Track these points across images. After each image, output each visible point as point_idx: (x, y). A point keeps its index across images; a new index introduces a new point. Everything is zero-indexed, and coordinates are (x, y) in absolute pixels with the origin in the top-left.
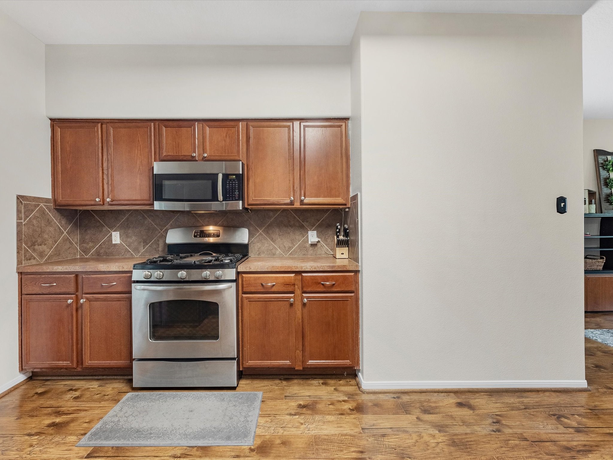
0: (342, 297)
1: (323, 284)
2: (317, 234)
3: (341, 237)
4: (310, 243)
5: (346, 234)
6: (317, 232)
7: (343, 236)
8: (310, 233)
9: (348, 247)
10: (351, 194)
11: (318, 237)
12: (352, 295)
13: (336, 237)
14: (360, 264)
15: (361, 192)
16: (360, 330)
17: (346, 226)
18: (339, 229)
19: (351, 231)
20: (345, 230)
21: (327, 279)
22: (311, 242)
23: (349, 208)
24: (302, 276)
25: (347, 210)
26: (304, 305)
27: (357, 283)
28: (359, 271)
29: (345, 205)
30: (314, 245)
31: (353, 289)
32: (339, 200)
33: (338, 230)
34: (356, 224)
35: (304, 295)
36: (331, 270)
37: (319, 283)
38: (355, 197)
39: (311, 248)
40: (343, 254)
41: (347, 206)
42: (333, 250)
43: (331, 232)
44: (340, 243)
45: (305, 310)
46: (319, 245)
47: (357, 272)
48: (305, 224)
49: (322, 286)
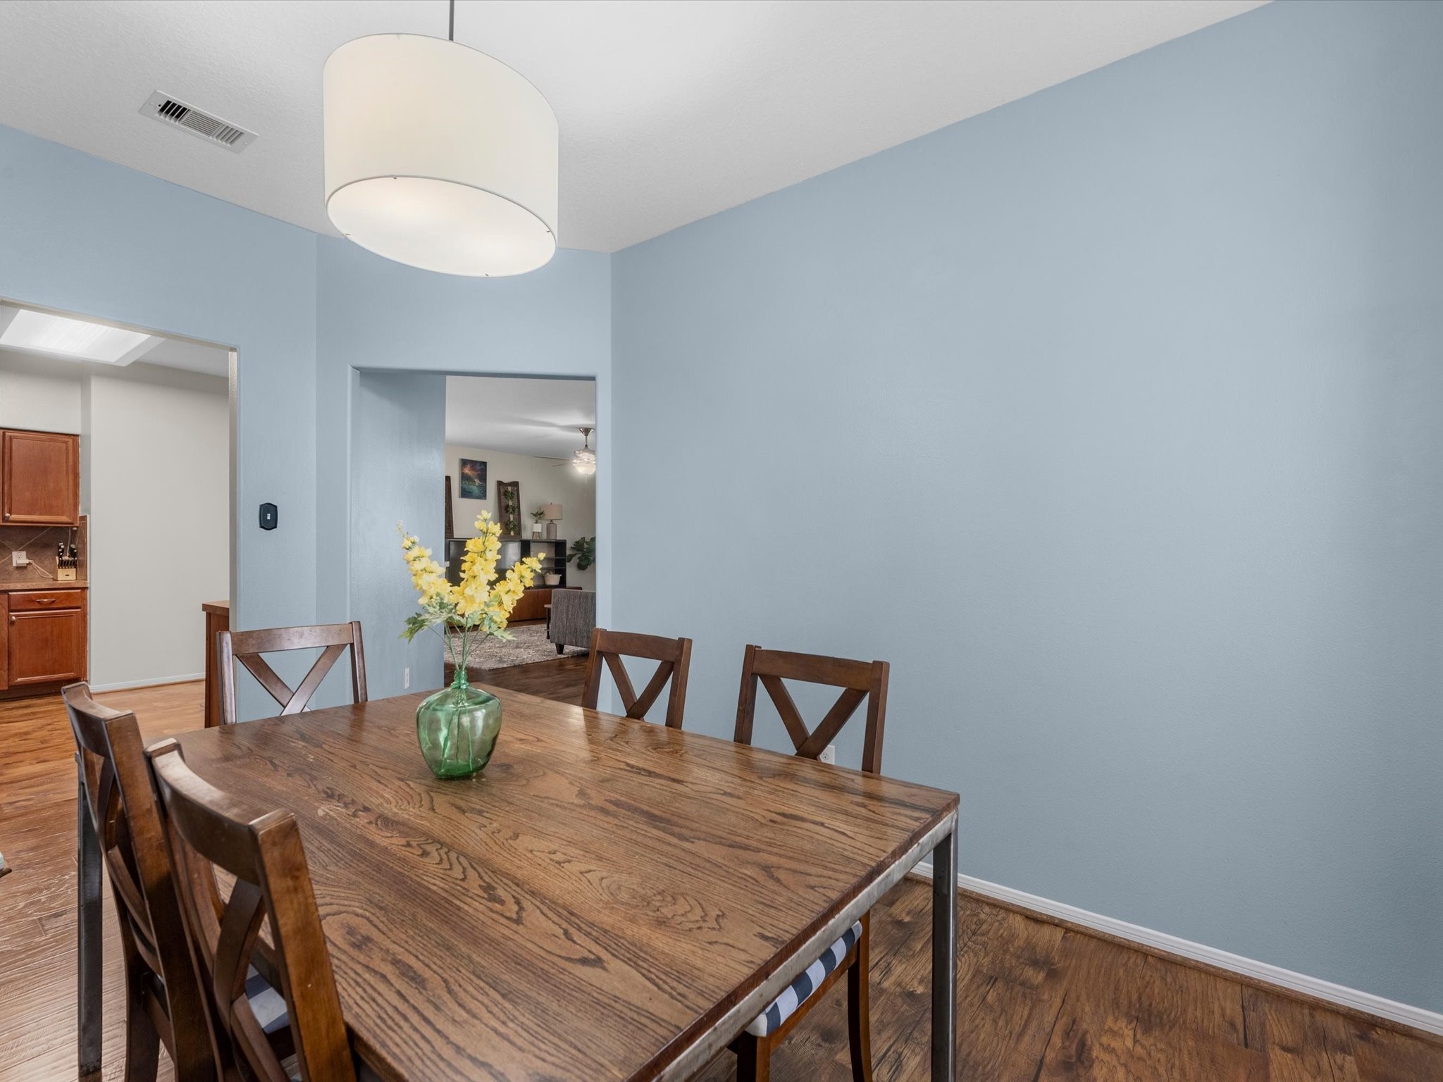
0: (65, 613)
1: (38, 602)
2: (27, 555)
3: (66, 558)
4: (14, 565)
5: (73, 554)
6: (27, 553)
7: (69, 556)
8: (15, 554)
9: (75, 567)
10: (81, 514)
11: (28, 558)
12: (79, 610)
13: (57, 558)
14: (88, 581)
15: (90, 514)
16: (88, 643)
17: (73, 546)
18: (63, 549)
19: (80, 551)
20: (72, 550)
21: (45, 596)
22: (17, 564)
23: (77, 527)
24: (9, 596)
25: (75, 529)
26: (12, 623)
27: (85, 599)
28: (87, 588)
29: (72, 524)
30: (21, 568)
31: (79, 604)
32: (64, 519)
33: (60, 550)
34: (85, 544)
35: (11, 613)
36: (50, 587)
37: (33, 601)
38: (84, 518)
39: (16, 572)
40: (67, 575)
41: (75, 525)
42: (54, 572)
43: (49, 553)
44: (63, 564)
45: (13, 629)
46: (30, 568)
47: (84, 589)
48: (7, 543)
49: (37, 603)
